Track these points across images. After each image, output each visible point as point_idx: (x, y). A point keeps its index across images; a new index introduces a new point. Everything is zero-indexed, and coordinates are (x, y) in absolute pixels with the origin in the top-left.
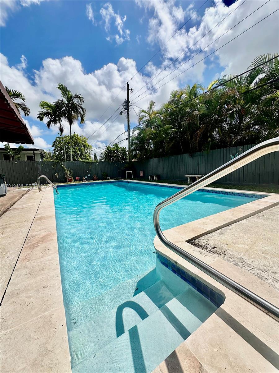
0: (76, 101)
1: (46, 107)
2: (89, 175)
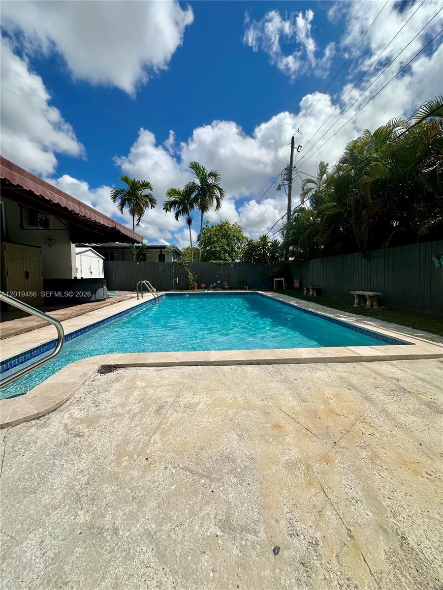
0: (211, 181)
1: (174, 195)
2: (219, 282)
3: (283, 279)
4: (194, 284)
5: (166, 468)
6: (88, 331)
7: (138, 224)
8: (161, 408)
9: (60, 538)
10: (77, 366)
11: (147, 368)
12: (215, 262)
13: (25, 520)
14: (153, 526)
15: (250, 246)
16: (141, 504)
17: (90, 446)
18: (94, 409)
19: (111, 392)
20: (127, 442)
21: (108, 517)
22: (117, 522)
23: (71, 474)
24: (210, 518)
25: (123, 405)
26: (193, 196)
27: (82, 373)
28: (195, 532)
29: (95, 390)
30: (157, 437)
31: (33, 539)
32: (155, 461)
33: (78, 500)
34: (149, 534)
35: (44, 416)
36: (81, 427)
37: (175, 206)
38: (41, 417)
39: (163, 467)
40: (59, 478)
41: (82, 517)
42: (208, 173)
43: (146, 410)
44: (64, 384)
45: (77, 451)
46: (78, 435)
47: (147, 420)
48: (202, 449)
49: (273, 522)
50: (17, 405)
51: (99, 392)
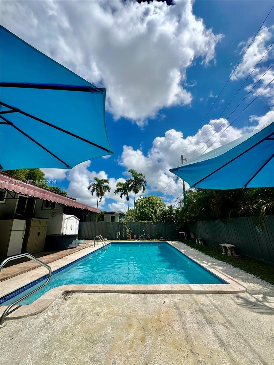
1: (120, 185)
2: (145, 234)
3: (184, 232)
4: (129, 235)
5: (79, 338)
6: (63, 270)
7: (100, 201)
8: (85, 313)
9: (38, 357)
10: (54, 291)
11: (84, 293)
12: (142, 221)
13: (27, 351)
14: (68, 357)
15: (162, 212)
16: (66, 349)
17: (53, 327)
18: (57, 312)
19: (66, 305)
20: (67, 327)
21: (54, 353)
22: (56, 355)
23: (44, 337)
24: (88, 356)
25: (69, 311)
26: (130, 186)
27: (55, 295)
28: (81, 360)
29: (59, 303)
30: (79, 326)
31: (29, 357)
32: (75, 335)
33: (45, 346)
34: (66, 359)
35: (37, 314)
36: (51, 320)
37: (120, 191)
38: (36, 314)
39: (77, 338)
40: (40, 338)
41: (46, 352)
42: (138, 174)
43: (78, 314)
44: (47, 300)
45: (47, 329)
46: (49, 323)
47: (77, 319)
48: (95, 332)
49: (109, 359)
50: (28, 308)
51: (61, 305)
